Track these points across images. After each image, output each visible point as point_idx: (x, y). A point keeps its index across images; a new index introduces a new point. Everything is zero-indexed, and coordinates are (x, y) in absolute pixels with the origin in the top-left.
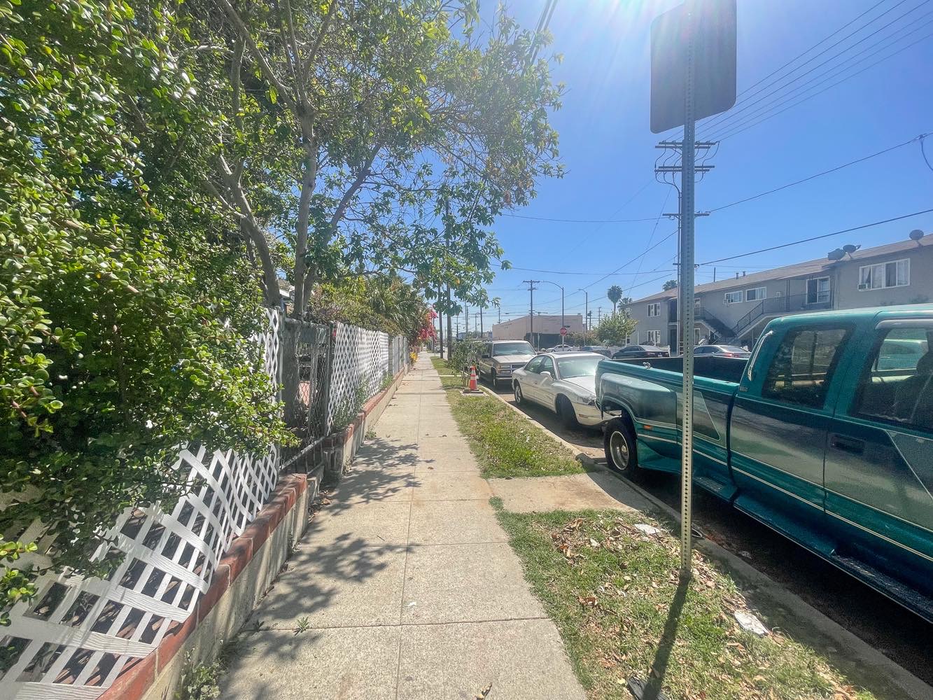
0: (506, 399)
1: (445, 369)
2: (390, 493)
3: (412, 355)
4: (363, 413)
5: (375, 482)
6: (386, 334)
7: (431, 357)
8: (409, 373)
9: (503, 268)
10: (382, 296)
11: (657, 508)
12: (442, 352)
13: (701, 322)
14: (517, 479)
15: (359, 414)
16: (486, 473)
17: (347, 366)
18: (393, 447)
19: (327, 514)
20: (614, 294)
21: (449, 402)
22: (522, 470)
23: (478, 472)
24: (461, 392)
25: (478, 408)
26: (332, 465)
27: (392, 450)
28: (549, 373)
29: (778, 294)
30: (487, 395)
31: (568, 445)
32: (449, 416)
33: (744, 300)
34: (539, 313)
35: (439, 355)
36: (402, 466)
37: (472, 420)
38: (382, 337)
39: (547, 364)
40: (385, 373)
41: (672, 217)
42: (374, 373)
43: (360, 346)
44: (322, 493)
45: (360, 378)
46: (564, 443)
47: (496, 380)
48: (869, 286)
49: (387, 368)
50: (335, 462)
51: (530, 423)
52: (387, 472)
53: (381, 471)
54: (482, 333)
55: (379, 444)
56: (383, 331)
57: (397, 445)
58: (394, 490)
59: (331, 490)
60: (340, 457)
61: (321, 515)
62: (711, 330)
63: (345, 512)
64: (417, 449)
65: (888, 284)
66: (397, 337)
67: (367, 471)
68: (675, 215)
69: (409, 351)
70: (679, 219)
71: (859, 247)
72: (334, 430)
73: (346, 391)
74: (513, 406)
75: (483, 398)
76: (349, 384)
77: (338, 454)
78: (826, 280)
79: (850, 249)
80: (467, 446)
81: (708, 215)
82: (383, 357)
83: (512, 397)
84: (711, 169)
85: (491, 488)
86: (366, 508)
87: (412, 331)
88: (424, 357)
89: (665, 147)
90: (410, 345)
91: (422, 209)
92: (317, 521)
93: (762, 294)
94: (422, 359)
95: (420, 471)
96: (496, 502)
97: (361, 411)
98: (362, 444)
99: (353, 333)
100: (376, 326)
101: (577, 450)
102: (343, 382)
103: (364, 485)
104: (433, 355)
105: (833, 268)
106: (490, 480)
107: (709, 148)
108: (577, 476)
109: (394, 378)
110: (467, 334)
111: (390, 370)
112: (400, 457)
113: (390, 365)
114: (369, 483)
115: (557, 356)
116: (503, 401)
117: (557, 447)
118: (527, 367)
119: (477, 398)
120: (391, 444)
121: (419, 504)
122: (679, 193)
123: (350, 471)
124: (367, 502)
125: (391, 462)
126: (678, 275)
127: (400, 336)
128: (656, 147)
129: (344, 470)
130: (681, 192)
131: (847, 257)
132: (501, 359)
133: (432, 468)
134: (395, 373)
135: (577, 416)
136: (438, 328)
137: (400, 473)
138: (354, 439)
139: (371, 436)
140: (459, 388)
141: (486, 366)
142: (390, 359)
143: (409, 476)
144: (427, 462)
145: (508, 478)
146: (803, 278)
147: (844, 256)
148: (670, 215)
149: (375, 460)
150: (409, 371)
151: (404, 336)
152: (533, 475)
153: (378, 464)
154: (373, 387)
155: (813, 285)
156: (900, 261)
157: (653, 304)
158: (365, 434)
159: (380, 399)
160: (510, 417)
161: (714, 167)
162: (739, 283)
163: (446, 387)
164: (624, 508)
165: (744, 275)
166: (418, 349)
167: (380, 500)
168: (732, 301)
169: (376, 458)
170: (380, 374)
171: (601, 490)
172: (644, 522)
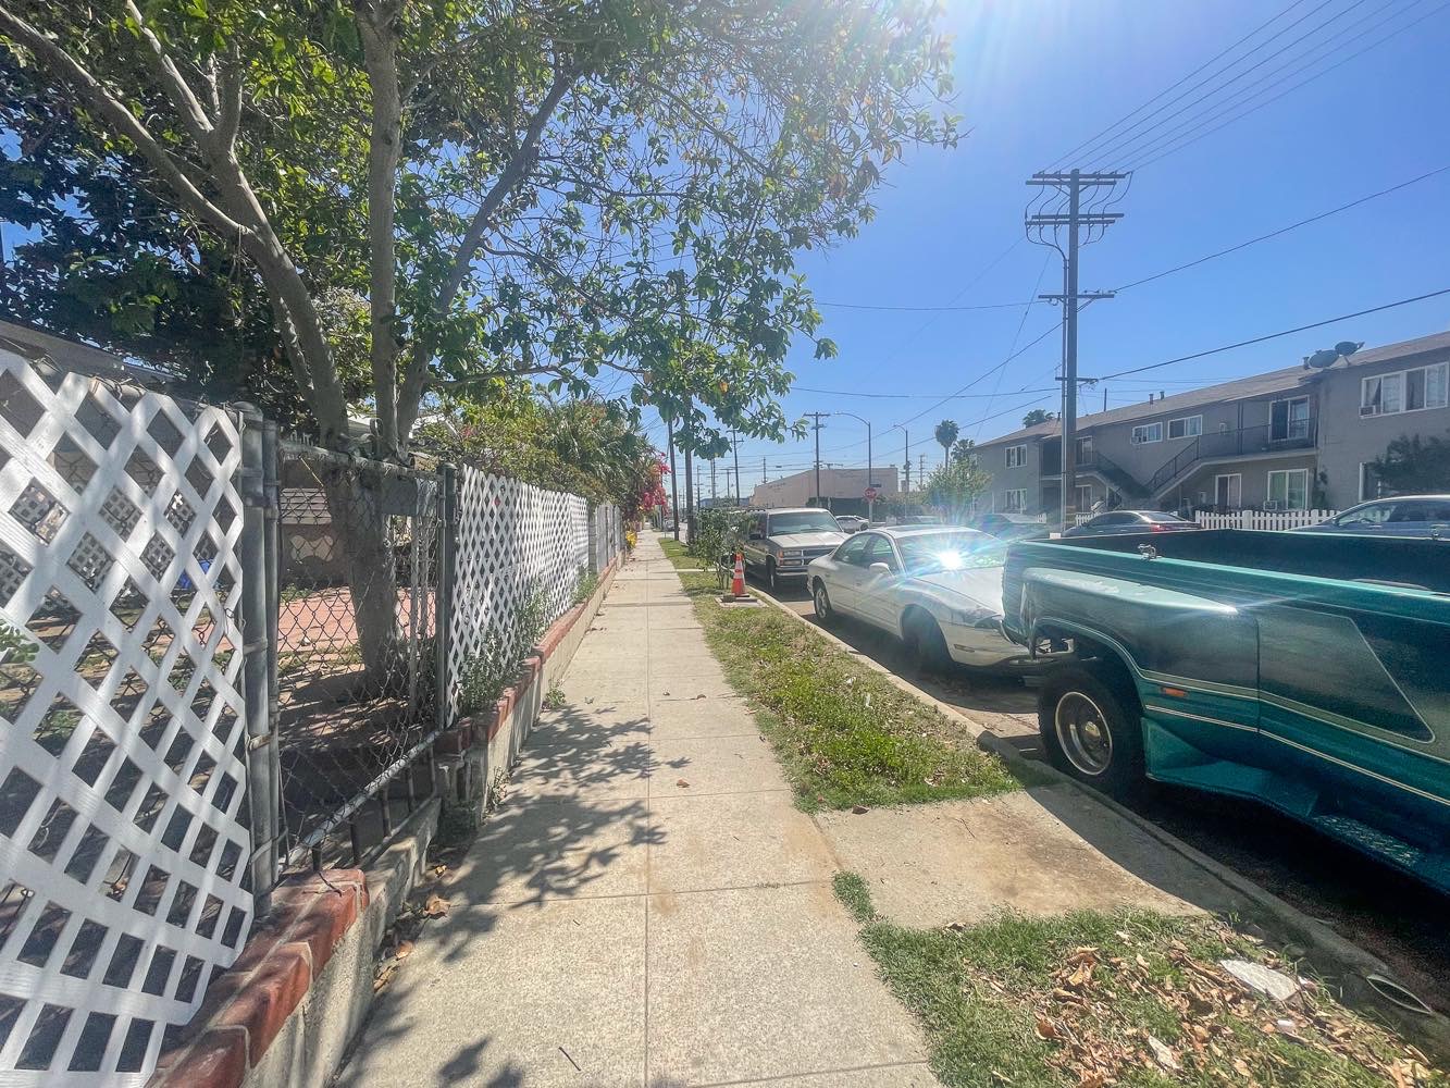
0: (797, 611)
1: (685, 558)
2: (595, 868)
3: (629, 536)
4: (537, 659)
5: (560, 831)
6: (584, 500)
7: (659, 539)
8: (626, 567)
9: (818, 356)
10: (574, 433)
11: (1250, 904)
12: (676, 530)
13: (1095, 474)
14: (878, 811)
15: (529, 661)
16: (807, 798)
17: (497, 565)
18: (598, 729)
19: (431, 955)
20: (946, 433)
21: (700, 620)
22: (881, 786)
23: (786, 794)
24: (718, 600)
25: (754, 631)
26: (461, 793)
27: (599, 737)
28: (886, 565)
29: (1222, 426)
30: (765, 605)
31: (951, 712)
32: (703, 649)
33: (1165, 436)
34: (829, 465)
35: (672, 535)
36: (621, 780)
37: (748, 658)
38: (575, 505)
39: (879, 549)
40: (581, 571)
41: (1054, 301)
42: (559, 573)
43: (525, 521)
44: (432, 873)
45: (529, 585)
46: (944, 708)
47: (775, 576)
48: (1378, 411)
49: (586, 561)
50: (467, 785)
51: (857, 663)
52: (590, 798)
53: (575, 796)
54: (738, 499)
55: (571, 721)
56: (579, 494)
57: (607, 721)
58: (605, 857)
59: (455, 861)
60: (478, 772)
61: (418, 959)
62: (1110, 487)
63: (481, 943)
64: (648, 731)
65: (1410, 406)
66: (603, 506)
67: (543, 797)
68: (1058, 297)
69: (624, 529)
70: (1064, 302)
71: (1361, 345)
72: (466, 709)
73: (496, 618)
74: (813, 626)
75: (758, 611)
76: (501, 603)
77: (475, 766)
78: (1303, 401)
79: (1347, 348)
80: (750, 721)
81: (1112, 296)
82: (578, 540)
83: (809, 607)
84: (1117, 220)
85: (826, 842)
86: (535, 925)
87: (629, 496)
88: (648, 540)
89: (1043, 183)
90: (624, 518)
91: (648, 237)
92: (399, 988)
93: (1196, 427)
94: (644, 543)
95: (657, 792)
96: (851, 890)
97: (534, 653)
98: (537, 723)
99: (508, 493)
100: (563, 485)
101: (974, 722)
102: (487, 599)
103: (534, 844)
104: (662, 535)
105: (1316, 381)
106: (820, 816)
107: (1114, 183)
108: (1007, 797)
109: (599, 579)
110: (715, 501)
111: (592, 564)
112: (615, 754)
113: (592, 554)
114: (544, 835)
115: (898, 535)
116: (795, 615)
117: (929, 716)
118: (837, 554)
119: (749, 612)
120: (596, 720)
121: (665, 905)
122: (1065, 260)
123: (504, 800)
124: (538, 901)
125: (596, 768)
126: (1063, 396)
127: (609, 504)
128: (1028, 183)
129: (489, 801)
130: (1067, 258)
131: (1341, 363)
132: (786, 541)
133: (686, 785)
134: (601, 569)
135: (951, 647)
136: (669, 492)
137: (616, 801)
138: (515, 719)
139: (555, 702)
140: (713, 593)
141: (759, 553)
142: (591, 545)
143: (636, 809)
144: (675, 765)
145: (859, 811)
146: (1265, 398)
147: (1336, 360)
148: (1051, 297)
149: (561, 764)
150: (624, 563)
151: (614, 503)
152: (912, 799)
153: (567, 774)
154: (559, 597)
155: (1280, 413)
156: (1430, 367)
157: (1016, 448)
158: (542, 698)
159: (573, 622)
160: (816, 648)
161: (1122, 215)
162: (1157, 410)
163: (691, 592)
164: (1168, 905)
165: (1163, 397)
166: (638, 526)
167: (569, 892)
168: (1145, 440)
169: (563, 760)
170: (572, 573)
171: (1081, 840)
172: (1242, 953)
